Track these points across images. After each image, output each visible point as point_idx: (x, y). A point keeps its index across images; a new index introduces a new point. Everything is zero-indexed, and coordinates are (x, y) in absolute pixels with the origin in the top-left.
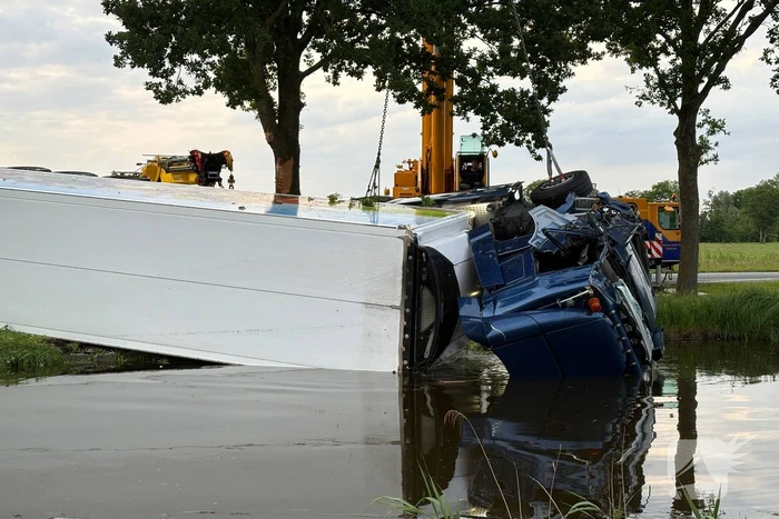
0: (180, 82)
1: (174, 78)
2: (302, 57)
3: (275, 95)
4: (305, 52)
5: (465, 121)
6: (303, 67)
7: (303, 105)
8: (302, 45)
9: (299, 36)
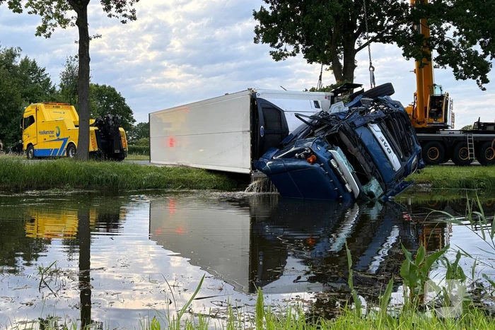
0: (285, 50)
1: (283, 48)
2: (356, 42)
3: (342, 62)
4: (358, 39)
5: (444, 69)
6: (356, 47)
7: (356, 66)
8: (356, 36)
9: (355, 32)
